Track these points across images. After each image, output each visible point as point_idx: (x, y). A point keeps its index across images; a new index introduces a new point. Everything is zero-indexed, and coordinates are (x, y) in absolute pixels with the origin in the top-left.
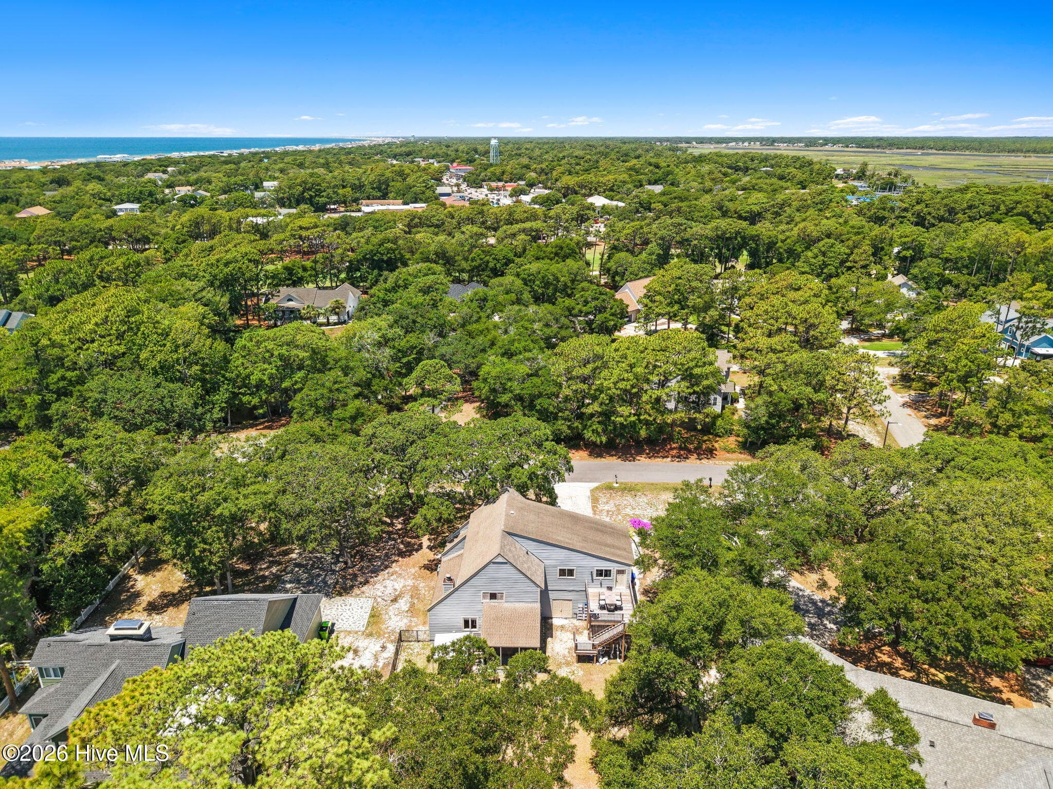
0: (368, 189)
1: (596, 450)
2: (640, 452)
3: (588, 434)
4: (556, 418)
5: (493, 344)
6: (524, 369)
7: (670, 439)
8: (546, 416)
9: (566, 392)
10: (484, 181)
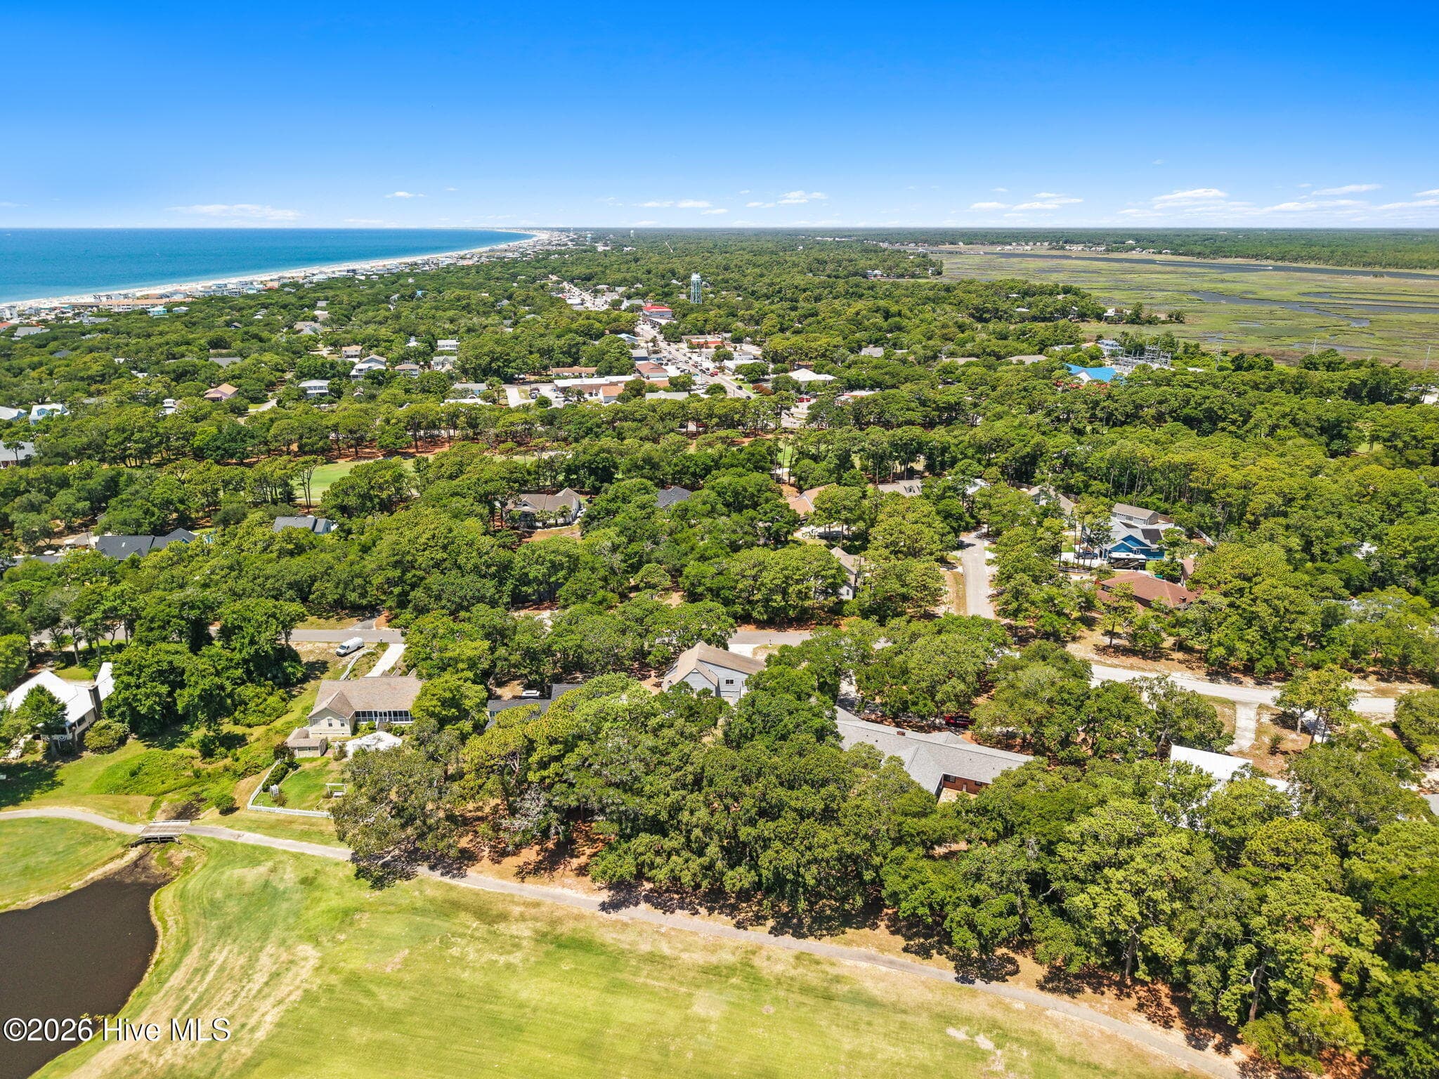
0: (558, 356)
1: (761, 625)
2: (789, 627)
3: (755, 614)
4: (734, 603)
5: (692, 549)
6: (713, 570)
7: (812, 617)
8: (727, 602)
9: (740, 586)
10: (684, 334)
